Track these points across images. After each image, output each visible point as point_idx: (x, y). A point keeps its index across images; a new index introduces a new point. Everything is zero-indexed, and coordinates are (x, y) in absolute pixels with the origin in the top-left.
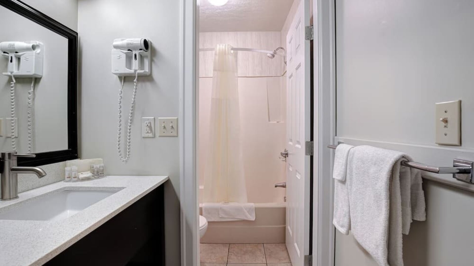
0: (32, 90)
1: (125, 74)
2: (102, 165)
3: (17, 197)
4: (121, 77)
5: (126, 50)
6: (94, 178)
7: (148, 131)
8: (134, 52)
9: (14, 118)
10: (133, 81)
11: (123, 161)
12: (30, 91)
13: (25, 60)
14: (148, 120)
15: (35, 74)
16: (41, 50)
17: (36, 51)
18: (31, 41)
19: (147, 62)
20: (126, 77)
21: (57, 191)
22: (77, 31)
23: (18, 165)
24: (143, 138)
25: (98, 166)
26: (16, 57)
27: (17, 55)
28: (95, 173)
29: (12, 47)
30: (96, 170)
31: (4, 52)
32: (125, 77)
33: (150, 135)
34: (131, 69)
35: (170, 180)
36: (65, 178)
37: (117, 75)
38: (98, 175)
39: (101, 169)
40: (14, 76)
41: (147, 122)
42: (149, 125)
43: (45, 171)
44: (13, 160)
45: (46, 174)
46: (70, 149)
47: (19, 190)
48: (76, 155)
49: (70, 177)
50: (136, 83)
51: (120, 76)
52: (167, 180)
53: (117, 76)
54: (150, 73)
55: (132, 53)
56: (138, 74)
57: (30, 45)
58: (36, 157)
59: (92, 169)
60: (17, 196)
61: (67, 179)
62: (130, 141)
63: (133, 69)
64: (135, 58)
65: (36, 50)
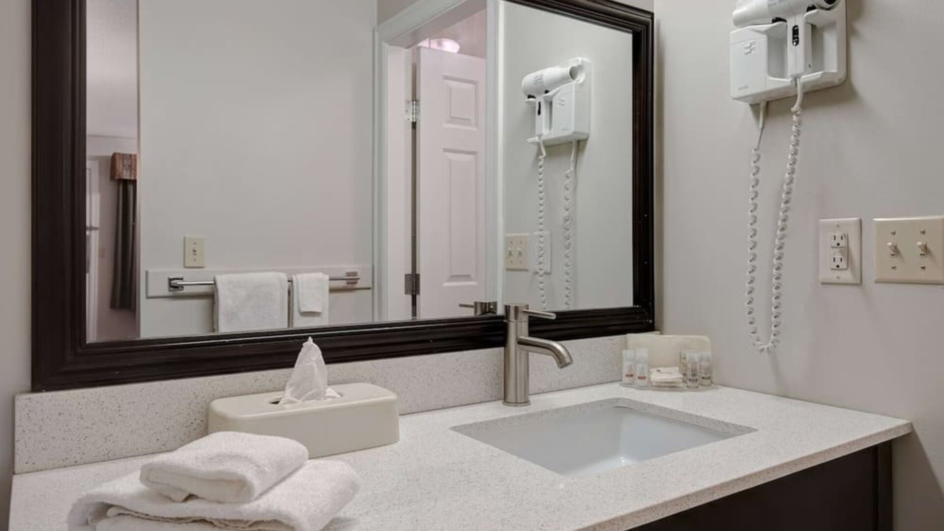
0: (572, 169)
1: (766, 93)
2: (708, 353)
3: (527, 402)
4: (758, 105)
5: (770, 23)
6: (687, 388)
7: (838, 262)
8: (790, 24)
9: (543, 233)
10: (790, 112)
11: (762, 350)
12: (569, 171)
13: (559, 104)
14: (838, 226)
15: (575, 133)
16: (587, 76)
17: (578, 81)
18: (570, 60)
19: (831, 42)
20: (771, 101)
21: (600, 403)
22: (653, 9)
23: (531, 333)
24: (823, 284)
25: (696, 356)
26: (546, 101)
27: (547, 96)
28: (689, 373)
29: (539, 81)
30: (689, 366)
31: (529, 97)
32: (768, 103)
33: (846, 276)
34: (783, 77)
35: (916, 436)
36: (622, 377)
37: (746, 101)
38: (697, 380)
39: (705, 364)
40: (544, 142)
41: (838, 234)
42: (843, 243)
43: (571, 354)
44: (521, 322)
45: (571, 360)
46: (637, 306)
47: (532, 387)
48: (651, 321)
49: (632, 376)
50: (797, 115)
51: (752, 103)
52: (902, 433)
53: (748, 106)
54: (842, 75)
55: (787, 26)
56: (804, 85)
57: (566, 70)
58: (557, 319)
59: (681, 362)
60: (527, 400)
61: (626, 380)
62: (780, 294)
63: (789, 74)
64: (794, 38)
65: (577, 79)
